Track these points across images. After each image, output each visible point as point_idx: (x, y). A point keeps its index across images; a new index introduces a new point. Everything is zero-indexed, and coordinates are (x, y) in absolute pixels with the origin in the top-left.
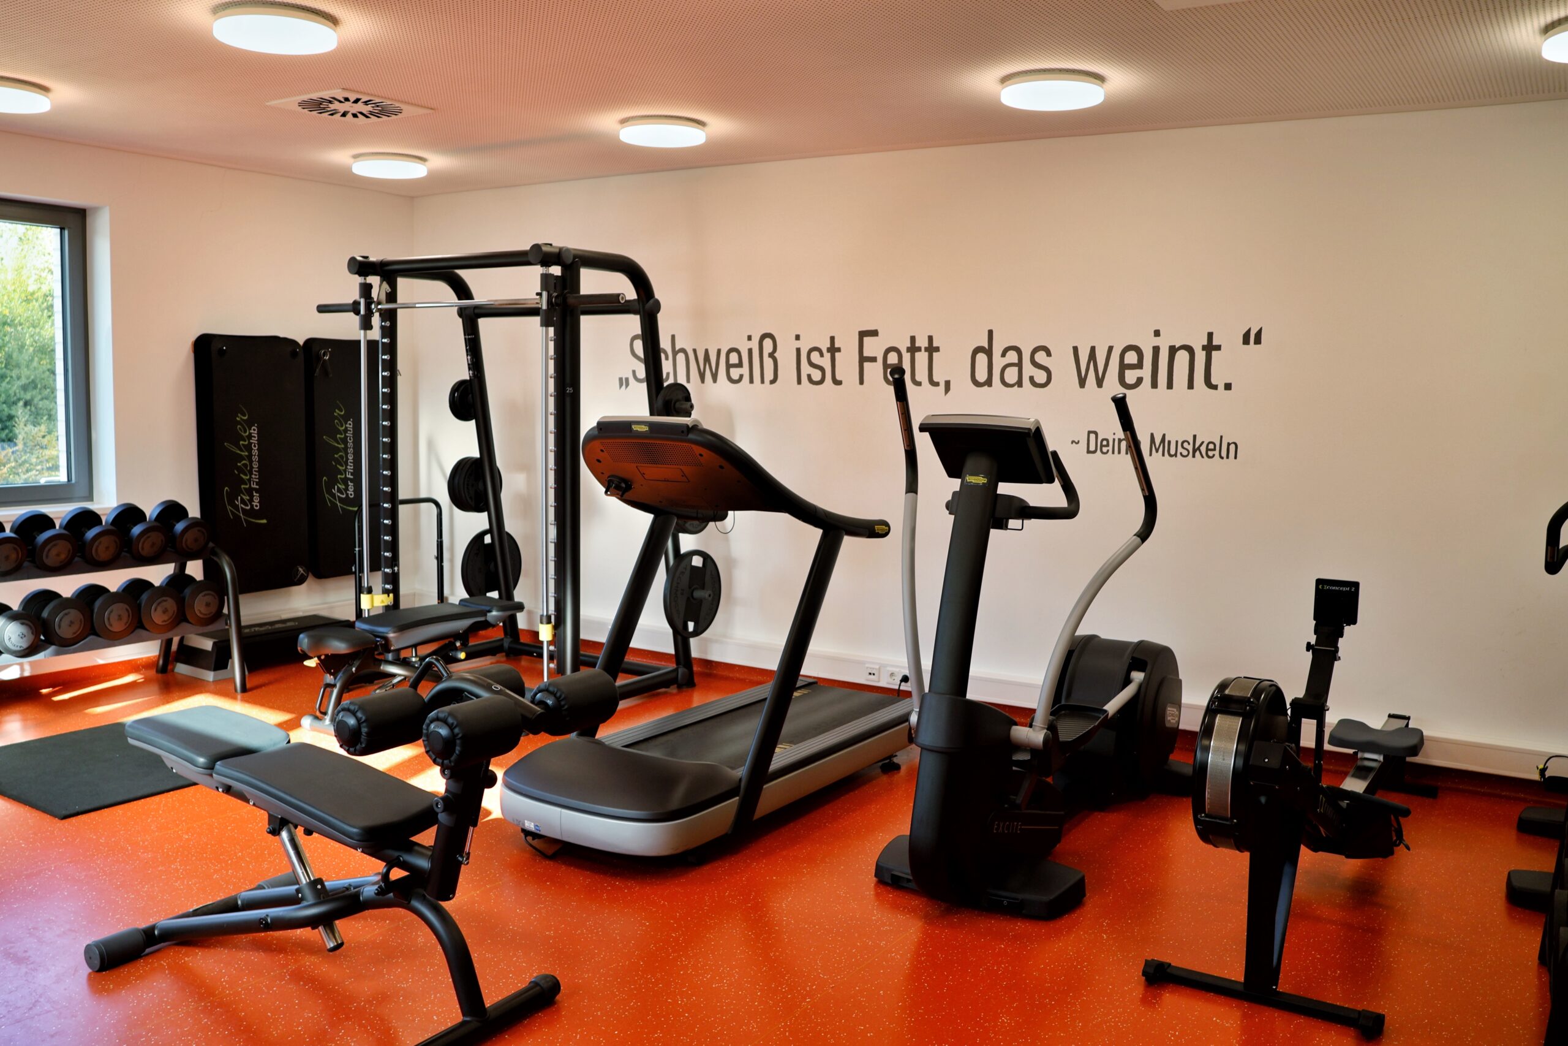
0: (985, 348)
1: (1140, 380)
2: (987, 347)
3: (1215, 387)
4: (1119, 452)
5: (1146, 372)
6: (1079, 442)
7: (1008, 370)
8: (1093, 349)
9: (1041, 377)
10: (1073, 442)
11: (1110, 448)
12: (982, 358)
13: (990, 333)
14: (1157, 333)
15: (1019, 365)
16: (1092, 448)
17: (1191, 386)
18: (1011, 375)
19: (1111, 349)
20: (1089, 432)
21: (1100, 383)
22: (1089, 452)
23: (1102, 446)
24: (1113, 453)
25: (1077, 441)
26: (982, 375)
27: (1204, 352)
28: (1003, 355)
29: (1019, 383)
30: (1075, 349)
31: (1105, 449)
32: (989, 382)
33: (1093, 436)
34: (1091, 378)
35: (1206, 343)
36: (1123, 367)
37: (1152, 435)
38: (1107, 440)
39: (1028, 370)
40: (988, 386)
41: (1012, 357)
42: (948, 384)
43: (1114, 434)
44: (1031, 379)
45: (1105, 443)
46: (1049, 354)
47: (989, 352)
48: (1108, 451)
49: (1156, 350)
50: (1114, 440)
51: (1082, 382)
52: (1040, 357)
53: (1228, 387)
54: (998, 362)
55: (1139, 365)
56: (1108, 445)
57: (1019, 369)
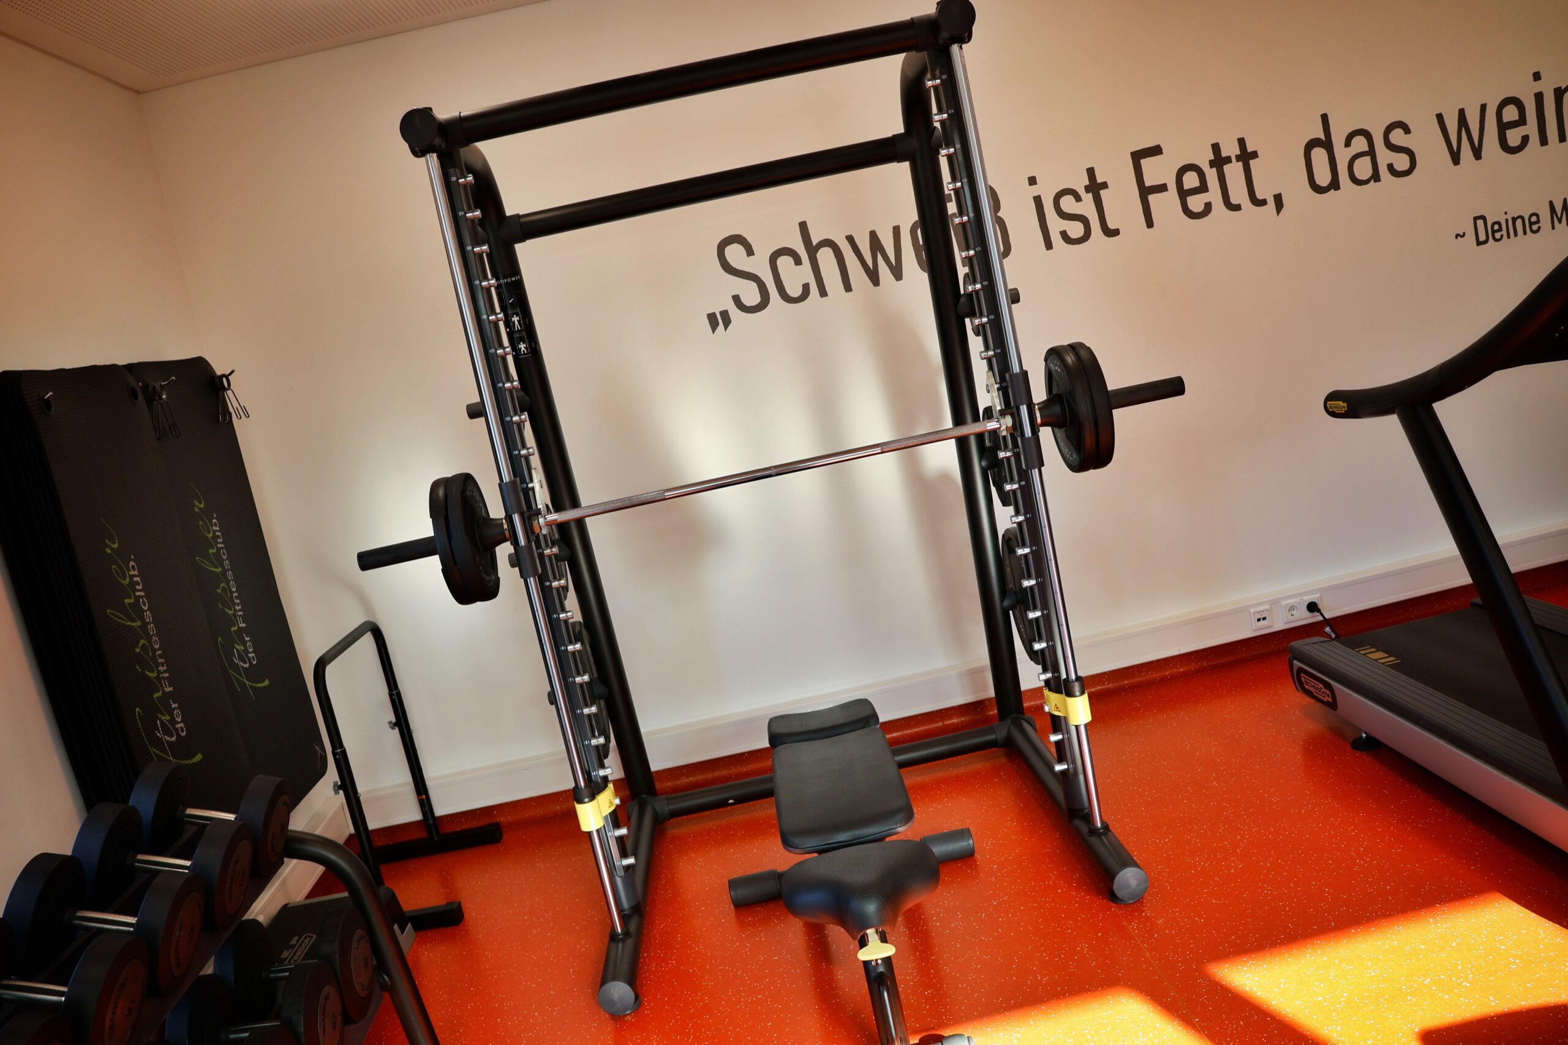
0: (1322, 140)
1: (1525, 139)
2: (1323, 138)
4: (1516, 235)
5: (1531, 128)
6: (1464, 233)
7: (1358, 163)
8: (1462, 112)
9: (1401, 162)
10: (1457, 236)
11: (1504, 232)
12: (1319, 155)
13: (1325, 118)
14: (1537, 76)
15: (1371, 153)
16: (1482, 238)
18: (1363, 168)
19: (1483, 107)
20: (1476, 219)
21: (1477, 153)
22: (1479, 243)
23: (1494, 232)
24: (1509, 237)
25: (1462, 234)
26: (1323, 177)
28: (1348, 143)
29: (1376, 177)
30: (1440, 118)
31: (1498, 236)
32: (1335, 185)
33: (1480, 223)
34: (1466, 150)
36: (1503, 127)
37: (1551, 203)
38: (1499, 223)
39: (1384, 156)
40: (1335, 190)
41: (1360, 144)
42: (1278, 199)
43: (1506, 213)
44: (1390, 167)
45: (1496, 227)
46: (1407, 130)
47: (1327, 144)
48: (1502, 236)
49: (1539, 97)
50: (1507, 220)
51: (1456, 158)
52: (1397, 137)
54: (1343, 155)
55: (1522, 121)
56: (1500, 229)
57: (1371, 159)
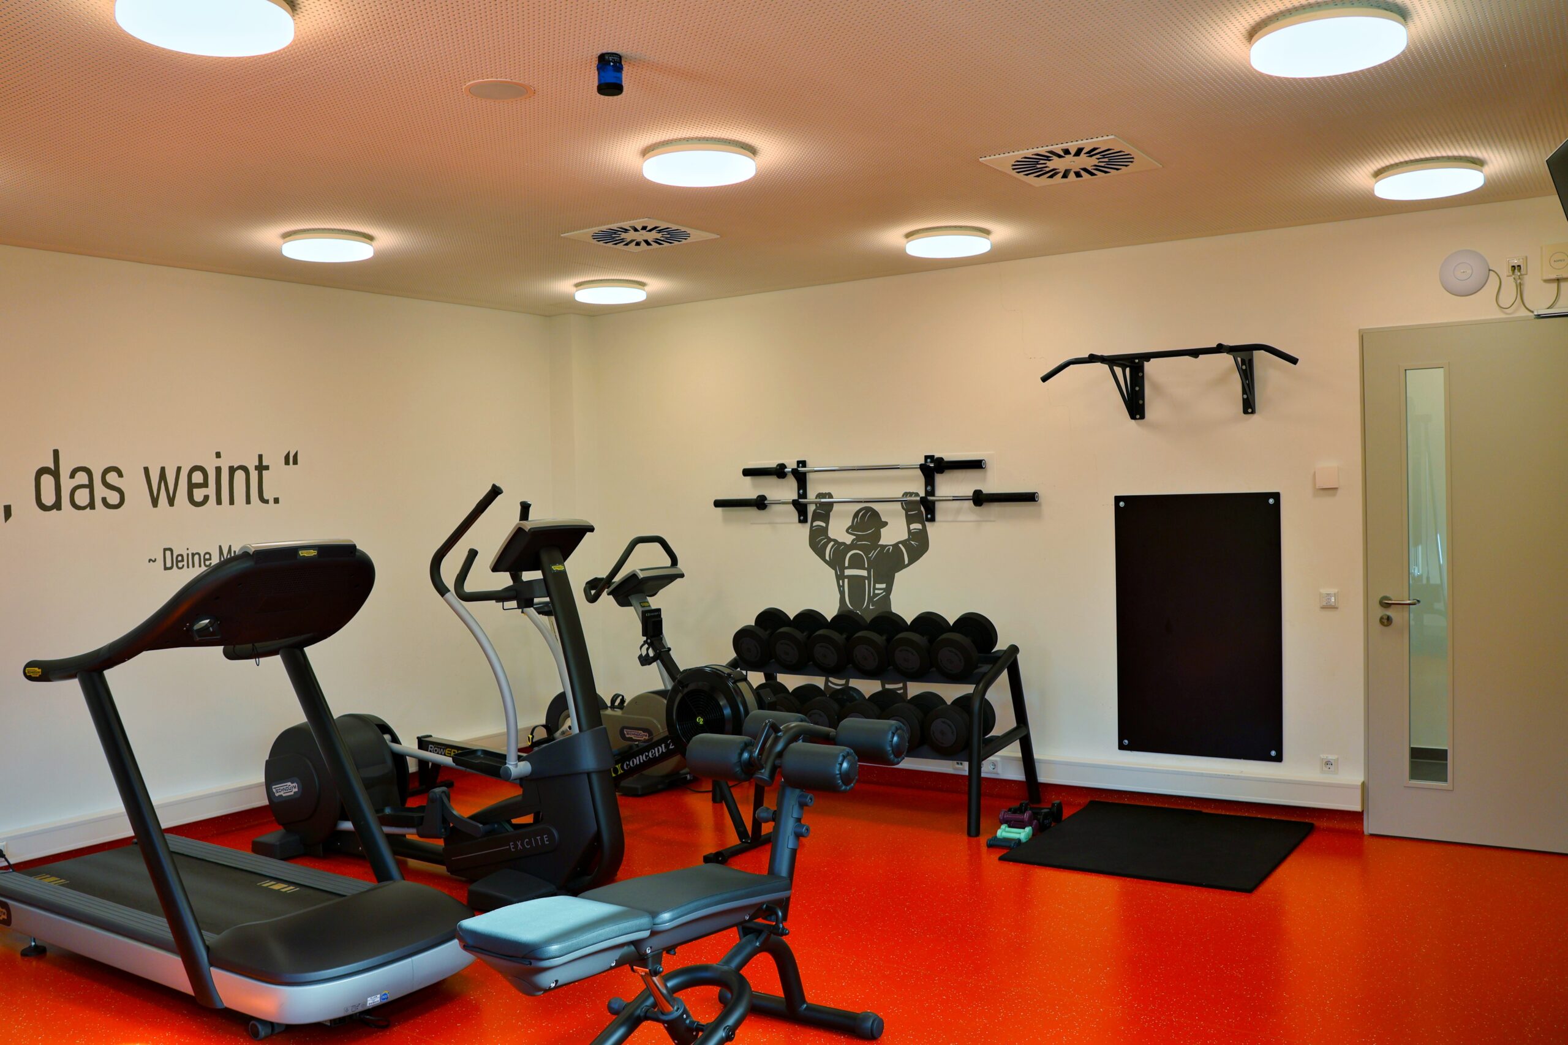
0: (51, 469)
1: (206, 498)
2: (53, 468)
3: (267, 502)
4: (193, 566)
5: (211, 490)
6: (155, 559)
7: (78, 492)
8: (163, 469)
9: (113, 498)
10: (150, 560)
11: (185, 563)
12: (47, 481)
13: (56, 453)
14: (218, 455)
15: (90, 486)
16: (169, 565)
17: (248, 502)
18: (82, 497)
19: (179, 469)
20: (165, 550)
21: (171, 502)
22: (166, 568)
23: (177, 562)
24: (188, 567)
26: (49, 498)
27: (257, 471)
28: (72, 476)
29: (91, 505)
30: (146, 470)
31: (180, 565)
32: (57, 505)
33: (168, 553)
34: (163, 499)
35: (257, 464)
36: (191, 486)
37: (220, 547)
38: (182, 556)
39: (100, 491)
40: (57, 510)
41: (82, 478)
42: (8, 509)
43: (188, 549)
44: (104, 500)
45: (180, 558)
46: (120, 475)
47: (55, 473)
48: (183, 565)
49: (218, 470)
50: (188, 555)
51: (155, 502)
52: (112, 478)
53: (276, 501)
54: (67, 484)
55: (205, 485)
56: (182, 560)
57: (90, 491)
